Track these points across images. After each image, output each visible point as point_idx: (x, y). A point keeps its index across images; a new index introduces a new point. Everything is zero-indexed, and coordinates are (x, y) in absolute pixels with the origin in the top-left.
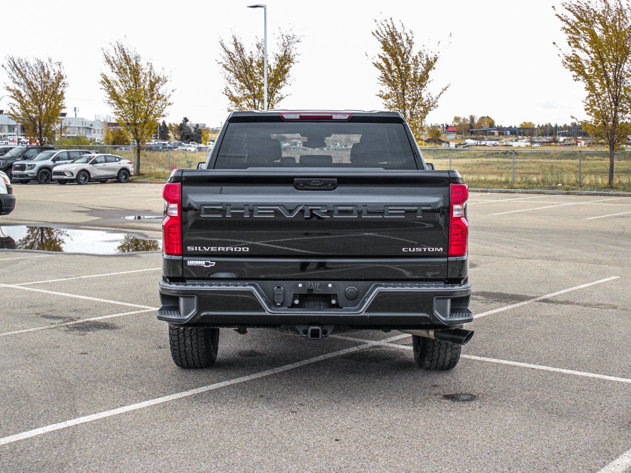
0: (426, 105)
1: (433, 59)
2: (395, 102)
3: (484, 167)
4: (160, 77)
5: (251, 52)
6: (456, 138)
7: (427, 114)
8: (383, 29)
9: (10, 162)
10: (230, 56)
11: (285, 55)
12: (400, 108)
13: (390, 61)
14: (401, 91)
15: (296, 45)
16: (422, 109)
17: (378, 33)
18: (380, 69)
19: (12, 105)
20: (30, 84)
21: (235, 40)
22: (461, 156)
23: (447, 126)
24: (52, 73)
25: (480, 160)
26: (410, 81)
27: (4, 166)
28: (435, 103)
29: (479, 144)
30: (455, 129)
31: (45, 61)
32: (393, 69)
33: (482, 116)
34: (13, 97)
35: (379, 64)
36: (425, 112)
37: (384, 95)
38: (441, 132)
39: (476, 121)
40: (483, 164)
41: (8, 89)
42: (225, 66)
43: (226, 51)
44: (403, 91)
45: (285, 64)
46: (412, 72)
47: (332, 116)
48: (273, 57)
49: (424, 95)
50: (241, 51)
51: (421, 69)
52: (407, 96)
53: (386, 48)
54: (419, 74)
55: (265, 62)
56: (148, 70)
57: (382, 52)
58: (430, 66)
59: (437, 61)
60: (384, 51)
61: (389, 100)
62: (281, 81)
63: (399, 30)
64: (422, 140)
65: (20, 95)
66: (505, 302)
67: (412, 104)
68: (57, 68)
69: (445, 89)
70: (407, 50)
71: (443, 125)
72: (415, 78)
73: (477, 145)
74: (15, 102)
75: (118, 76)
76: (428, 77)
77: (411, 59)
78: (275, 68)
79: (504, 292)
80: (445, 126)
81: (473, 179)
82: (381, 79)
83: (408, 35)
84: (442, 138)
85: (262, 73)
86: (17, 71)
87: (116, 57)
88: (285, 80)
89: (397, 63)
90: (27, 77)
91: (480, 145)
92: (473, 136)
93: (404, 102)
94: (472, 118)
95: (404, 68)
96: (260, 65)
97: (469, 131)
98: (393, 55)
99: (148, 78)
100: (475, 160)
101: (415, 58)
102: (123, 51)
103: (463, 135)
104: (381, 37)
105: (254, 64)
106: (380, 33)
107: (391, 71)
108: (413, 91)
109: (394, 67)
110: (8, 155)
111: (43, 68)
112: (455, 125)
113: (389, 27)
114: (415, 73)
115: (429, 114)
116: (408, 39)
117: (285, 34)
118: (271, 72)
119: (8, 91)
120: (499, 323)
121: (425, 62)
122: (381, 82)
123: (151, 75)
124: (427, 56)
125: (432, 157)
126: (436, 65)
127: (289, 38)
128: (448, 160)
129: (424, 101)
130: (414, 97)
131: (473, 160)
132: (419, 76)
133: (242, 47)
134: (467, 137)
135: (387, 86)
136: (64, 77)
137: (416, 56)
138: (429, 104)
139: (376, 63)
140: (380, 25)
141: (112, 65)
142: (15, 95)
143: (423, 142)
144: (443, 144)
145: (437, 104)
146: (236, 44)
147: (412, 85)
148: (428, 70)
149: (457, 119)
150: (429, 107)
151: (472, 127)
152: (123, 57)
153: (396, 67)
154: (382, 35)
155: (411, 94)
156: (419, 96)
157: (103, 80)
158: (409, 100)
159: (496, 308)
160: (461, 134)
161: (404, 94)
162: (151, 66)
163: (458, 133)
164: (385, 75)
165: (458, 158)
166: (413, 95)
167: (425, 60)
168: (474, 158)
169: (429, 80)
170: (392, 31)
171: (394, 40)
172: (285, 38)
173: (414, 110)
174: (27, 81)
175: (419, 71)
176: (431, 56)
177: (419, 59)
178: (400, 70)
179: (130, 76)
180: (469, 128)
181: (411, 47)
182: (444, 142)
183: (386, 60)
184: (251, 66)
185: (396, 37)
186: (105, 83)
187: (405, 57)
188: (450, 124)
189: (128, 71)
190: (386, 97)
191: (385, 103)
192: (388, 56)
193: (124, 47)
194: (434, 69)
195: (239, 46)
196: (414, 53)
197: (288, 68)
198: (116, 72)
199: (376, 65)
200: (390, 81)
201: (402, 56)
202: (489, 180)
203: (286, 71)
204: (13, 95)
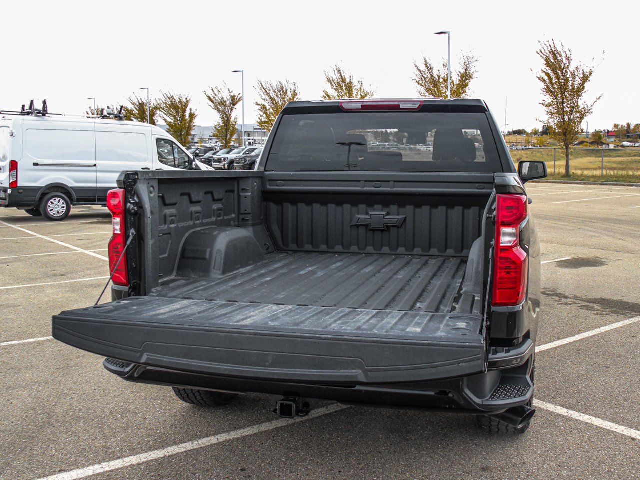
0: (582, 112)
1: (589, 73)
2: (556, 110)
3: (637, 164)
4: (368, 92)
5: (439, 71)
6: (615, 141)
7: (583, 119)
8: (546, 48)
9: (254, 159)
10: (422, 74)
11: (466, 73)
12: (560, 115)
13: (552, 75)
14: (561, 101)
15: (475, 64)
16: (578, 115)
17: (542, 52)
18: (543, 82)
19: (260, 116)
20: (272, 100)
21: (426, 61)
22: (619, 155)
23: (608, 131)
24: (289, 91)
25: (633, 158)
26: (568, 92)
27: (250, 162)
28: (590, 110)
29: (634, 145)
30: (615, 134)
31: (284, 83)
32: (554, 82)
33: (636, 124)
34: (260, 110)
35: (543, 78)
36: (581, 118)
37: (547, 103)
38: (603, 136)
39: (632, 127)
40: (636, 162)
41: (257, 104)
42: (418, 83)
43: (418, 70)
44: (563, 100)
45: (466, 79)
46: (570, 84)
47: (399, 105)
48: (457, 74)
49: (580, 104)
50: (430, 69)
51: (578, 81)
52: (566, 104)
53: (548, 64)
54: (576, 86)
55: (449, 79)
56: (359, 87)
57: (544, 68)
58: (585, 79)
59: (592, 75)
60: (547, 67)
61: (551, 108)
62: (463, 93)
63: (559, 49)
64: (587, 143)
65: (266, 108)
66: (623, 314)
67: (570, 111)
68: (293, 87)
69: (599, 99)
70: (566, 65)
71: (605, 130)
72: (573, 89)
73: (632, 147)
74: (262, 114)
75: (336, 92)
76: (584, 88)
77: (569, 74)
78: (458, 83)
79: (625, 300)
80: (606, 131)
81: (622, 174)
82: (545, 90)
83: (567, 53)
84: (604, 140)
85: (447, 87)
86: (264, 91)
87: (335, 78)
88: (466, 92)
89: (558, 78)
90: (271, 95)
91: (635, 147)
92: (629, 140)
93: (563, 109)
94: (629, 125)
95: (563, 81)
96: (446, 81)
97: (626, 135)
98: (554, 70)
99: (359, 94)
100: (630, 159)
101: (573, 72)
102: (339, 72)
103: (621, 139)
104: (544, 55)
105: (441, 80)
106: (543, 52)
107: (552, 84)
108: (571, 100)
109: (555, 81)
110: (253, 154)
111: (282, 88)
112: (615, 131)
113: (551, 46)
114: (573, 85)
115: (585, 119)
116: (567, 56)
117: (466, 55)
118: (454, 86)
119: (257, 106)
120: (608, 347)
121: (582, 76)
122: (544, 93)
123: (361, 90)
124: (583, 70)
125: (595, 156)
126: (591, 78)
127: (469, 58)
128: (601, 159)
129: (580, 108)
130: (572, 105)
131: (628, 158)
132: (576, 88)
133: (432, 67)
134: (624, 140)
135: (549, 96)
136: (298, 94)
137: (574, 71)
138: (585, 111)
139: (539, 77)
140: (544, 45)
141: (331, 83)
142: (262, 108)
143: (588, 144)
144: (604, 146)
145: (591, 111)
146: (426, 65)
147: (570, 95)
148: (584, 83)
149: (616, 126)
150: (585, 114)
151: (628, 133)
152: (340, 77)
153: (557, 80)
154: (545, 54)
155: (569, 103)
156: (576, 104)
157: (325, 95)
158: (568, 107)
159: (611, 323)
160: (620, 138)
161: (563, 103)
162: (362, 84)
163: (617, 137)
164: (547, 86)
165: (616, 157)
166: (571, 103)
167: (582, 74)
168: (629, 157)
169: (585, 91)
170: (554, 50)
171: (555, 58)
172: (466, 59)
173: (572, 117)
174: (271, 97)
175: (577, 83)
176: (587, 71)
177: (576, 73)
178: (560, 83)
179: (345, 91)
180: (626, 133)
181: (570, 63)
182: (605, 144)
183: (547, 74)
184: (439, 82)
185: (557, 55)
186: (326, 98)
187: (564, 71)
188: (610, 130)
189: (344, 88)
190: (549, 105)
191: (547, 110)
192: (550, 72)
193: (341, 69)
194: (589, 81)
195: (429, 66)
196: (572, 68)
197: (468, 83)
198: (335, 89)
199: (539, 79)
200: (552, 92)
201: (562, 70)
202: (636, 176)
203: (467, 86)
204: (260, 109)
